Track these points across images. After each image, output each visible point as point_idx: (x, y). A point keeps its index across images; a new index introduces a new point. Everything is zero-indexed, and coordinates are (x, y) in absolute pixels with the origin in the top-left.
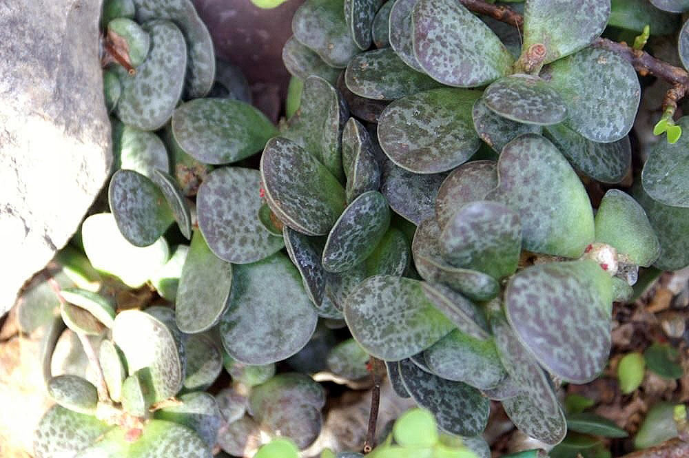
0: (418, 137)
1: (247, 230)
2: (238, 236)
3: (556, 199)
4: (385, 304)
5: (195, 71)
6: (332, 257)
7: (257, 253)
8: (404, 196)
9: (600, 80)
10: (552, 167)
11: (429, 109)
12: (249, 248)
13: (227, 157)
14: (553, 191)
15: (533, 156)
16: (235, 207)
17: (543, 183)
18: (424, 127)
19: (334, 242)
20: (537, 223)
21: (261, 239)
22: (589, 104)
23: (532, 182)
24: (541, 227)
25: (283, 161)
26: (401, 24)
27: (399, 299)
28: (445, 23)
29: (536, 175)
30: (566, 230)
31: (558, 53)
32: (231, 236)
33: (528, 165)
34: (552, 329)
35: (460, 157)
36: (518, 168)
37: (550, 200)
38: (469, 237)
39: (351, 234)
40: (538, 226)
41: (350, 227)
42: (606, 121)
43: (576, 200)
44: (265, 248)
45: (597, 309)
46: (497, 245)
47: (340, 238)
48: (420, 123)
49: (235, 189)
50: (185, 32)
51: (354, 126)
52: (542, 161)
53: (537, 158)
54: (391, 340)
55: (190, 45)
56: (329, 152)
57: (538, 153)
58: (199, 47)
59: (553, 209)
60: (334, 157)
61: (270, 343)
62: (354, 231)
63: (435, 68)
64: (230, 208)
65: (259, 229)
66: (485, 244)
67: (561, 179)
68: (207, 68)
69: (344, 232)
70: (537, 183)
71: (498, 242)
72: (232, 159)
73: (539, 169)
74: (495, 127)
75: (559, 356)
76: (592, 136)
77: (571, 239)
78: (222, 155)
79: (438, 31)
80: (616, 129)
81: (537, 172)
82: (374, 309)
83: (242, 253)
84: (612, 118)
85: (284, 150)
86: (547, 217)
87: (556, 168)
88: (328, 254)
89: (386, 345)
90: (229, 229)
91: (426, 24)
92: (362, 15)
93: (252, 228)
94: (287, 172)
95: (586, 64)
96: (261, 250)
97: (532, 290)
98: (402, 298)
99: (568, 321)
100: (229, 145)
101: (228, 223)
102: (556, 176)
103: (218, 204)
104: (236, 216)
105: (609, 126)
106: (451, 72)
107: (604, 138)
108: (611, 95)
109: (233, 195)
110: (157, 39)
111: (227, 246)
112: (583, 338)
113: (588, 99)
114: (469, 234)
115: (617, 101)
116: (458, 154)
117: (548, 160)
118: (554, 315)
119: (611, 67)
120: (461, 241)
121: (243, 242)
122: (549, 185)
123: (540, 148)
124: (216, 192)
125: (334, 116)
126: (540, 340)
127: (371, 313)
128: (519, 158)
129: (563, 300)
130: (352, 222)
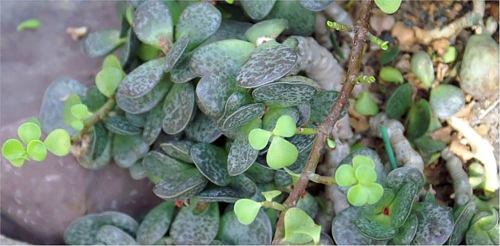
0: (178, 114)
1: (202, 226)
2: (204, 232)
3: (223, 53)
4: (237, 154)
5: (126, 227)
6: (216, 178)
7: (215, 225)
8: (207, 134)
9: (193, 19)
10: (208, 50)
11: (170, 106)
12: (210, 228)
13: (166, 223)
14: (219, 54)
15: (200, 57)
16: (190, 229)
17: (213, 57)
18: (176, 110)
19: (208, 173)
20: (229, 66)
21: (209, 221)
22: (199, 26)
23: (210, 62)
24: (232, 65)
25: (165, 187)
26: (129, 105)
27: (238, 147)
28: (130, 81)
29: (208, 59)
30: (240, 54)
31: (169, 33)
32: (201, 235)
33: (202, 61)
34: (266, 70)
35: (191, 95)
36: (201, 66)
37: (222, 57)
38: (215, 98)
39: (209, 164)
40: (230, 66)
41: (204, 163)
42: (210, 22)
43: (228, 45)
44: (214, 220)
45: (272, 49)
46: (226, 87)
47: (207, 170)
48: (173, 111)
49: (182, 226)
50: (105, 224)
51: (164, 145)
52: (204, 54)
53: (201, 56)
54: (249, 155)
55: (113, 224)
56: (176, 165)
57: (199, 55)
58: (115, 220)
59: (227, 56)
60: (180, 164)
61: (262, 237)
62: (208, 163)
63: (143, 90)
64: (190, 231)
65: (205, 220)
66: (223, 92)
67: (216, 48)
68: (126, 219)
69: (206, 167)
70: (212, 60)
71: (224, 86)
72: (168, 221)
73: (206, 57)
74: (184, 73)
75: (277, 71)
76: (212, 31)
77: (246, 54)
78: (164, 225)
79: (131, 85)
80: (215, 19)
81: (207, 58)
82: (237, 160)
83: (212, 232)
84: (210, 19)
85: (161, 184)
86: (228, 60)
87: (210, 49)
88: (214, 180)
89: (250, 157)
90: (199, 235)
91: (126, 89)
92: (121, 125)
93: (203, 223)
94: (170, 187)
95: (183, 24)
96: (214, 222)
97: (244, 74)
98: (238, 145)
99: (267, 63)
100: (161, 220)
101: (196, 235)
102: (213, 50)
103: (185, 236)
104: (194, 230)
105: (212, 21)
106: (149, 84)
107: (217, 26)
108: (201, 16)
109: (184, 227)
110: (103, 240)
111: (205, 239)
112: (279, 58)
113: (197, 27)
114: (213, 97)
115: (205, 14)
116: (190, 96)
117: (204, 52)
118: (261, 68)
119: (190, 11)
120: (215, 102)
121: (206, 230)
122: (215, 55)
123: (198, 53)
124: (179, 235)
125: (159, 156)
126: (266, 77)
127: (237, 162)
128: (197, 64)
129: (257, 62)
130: (202, 161)
